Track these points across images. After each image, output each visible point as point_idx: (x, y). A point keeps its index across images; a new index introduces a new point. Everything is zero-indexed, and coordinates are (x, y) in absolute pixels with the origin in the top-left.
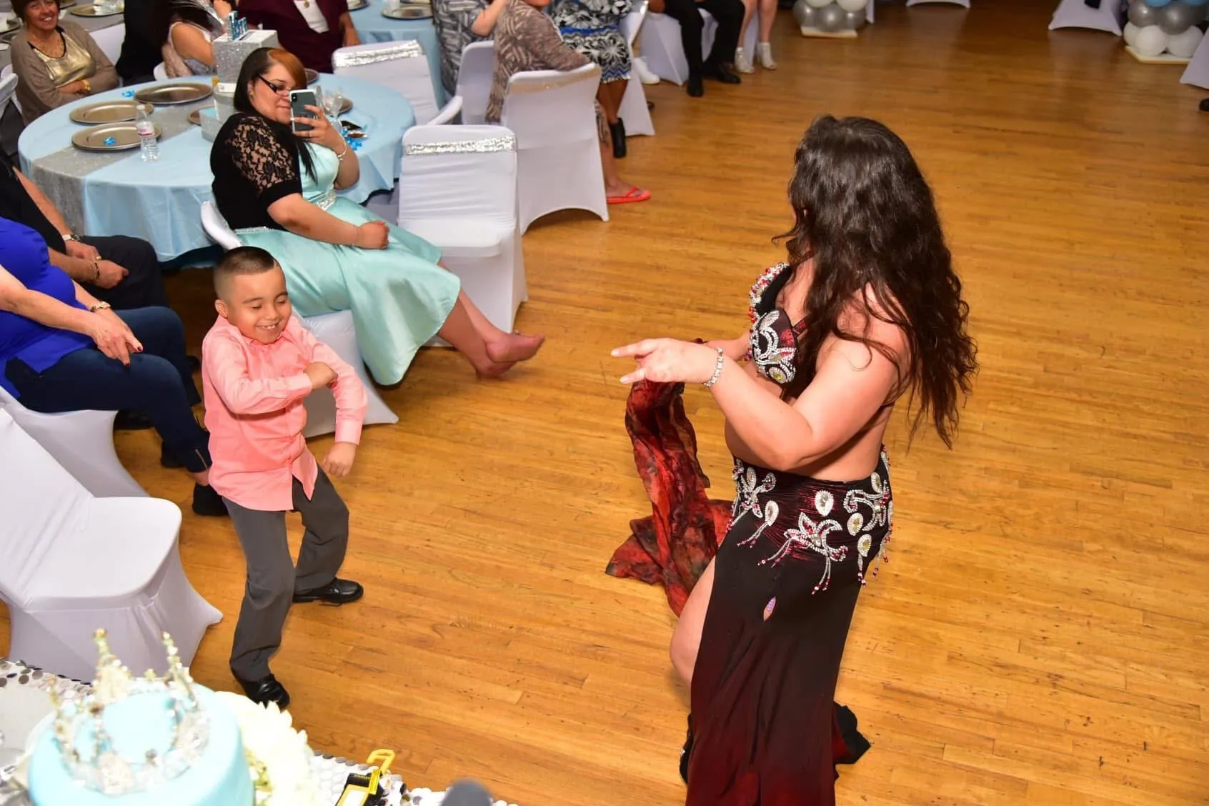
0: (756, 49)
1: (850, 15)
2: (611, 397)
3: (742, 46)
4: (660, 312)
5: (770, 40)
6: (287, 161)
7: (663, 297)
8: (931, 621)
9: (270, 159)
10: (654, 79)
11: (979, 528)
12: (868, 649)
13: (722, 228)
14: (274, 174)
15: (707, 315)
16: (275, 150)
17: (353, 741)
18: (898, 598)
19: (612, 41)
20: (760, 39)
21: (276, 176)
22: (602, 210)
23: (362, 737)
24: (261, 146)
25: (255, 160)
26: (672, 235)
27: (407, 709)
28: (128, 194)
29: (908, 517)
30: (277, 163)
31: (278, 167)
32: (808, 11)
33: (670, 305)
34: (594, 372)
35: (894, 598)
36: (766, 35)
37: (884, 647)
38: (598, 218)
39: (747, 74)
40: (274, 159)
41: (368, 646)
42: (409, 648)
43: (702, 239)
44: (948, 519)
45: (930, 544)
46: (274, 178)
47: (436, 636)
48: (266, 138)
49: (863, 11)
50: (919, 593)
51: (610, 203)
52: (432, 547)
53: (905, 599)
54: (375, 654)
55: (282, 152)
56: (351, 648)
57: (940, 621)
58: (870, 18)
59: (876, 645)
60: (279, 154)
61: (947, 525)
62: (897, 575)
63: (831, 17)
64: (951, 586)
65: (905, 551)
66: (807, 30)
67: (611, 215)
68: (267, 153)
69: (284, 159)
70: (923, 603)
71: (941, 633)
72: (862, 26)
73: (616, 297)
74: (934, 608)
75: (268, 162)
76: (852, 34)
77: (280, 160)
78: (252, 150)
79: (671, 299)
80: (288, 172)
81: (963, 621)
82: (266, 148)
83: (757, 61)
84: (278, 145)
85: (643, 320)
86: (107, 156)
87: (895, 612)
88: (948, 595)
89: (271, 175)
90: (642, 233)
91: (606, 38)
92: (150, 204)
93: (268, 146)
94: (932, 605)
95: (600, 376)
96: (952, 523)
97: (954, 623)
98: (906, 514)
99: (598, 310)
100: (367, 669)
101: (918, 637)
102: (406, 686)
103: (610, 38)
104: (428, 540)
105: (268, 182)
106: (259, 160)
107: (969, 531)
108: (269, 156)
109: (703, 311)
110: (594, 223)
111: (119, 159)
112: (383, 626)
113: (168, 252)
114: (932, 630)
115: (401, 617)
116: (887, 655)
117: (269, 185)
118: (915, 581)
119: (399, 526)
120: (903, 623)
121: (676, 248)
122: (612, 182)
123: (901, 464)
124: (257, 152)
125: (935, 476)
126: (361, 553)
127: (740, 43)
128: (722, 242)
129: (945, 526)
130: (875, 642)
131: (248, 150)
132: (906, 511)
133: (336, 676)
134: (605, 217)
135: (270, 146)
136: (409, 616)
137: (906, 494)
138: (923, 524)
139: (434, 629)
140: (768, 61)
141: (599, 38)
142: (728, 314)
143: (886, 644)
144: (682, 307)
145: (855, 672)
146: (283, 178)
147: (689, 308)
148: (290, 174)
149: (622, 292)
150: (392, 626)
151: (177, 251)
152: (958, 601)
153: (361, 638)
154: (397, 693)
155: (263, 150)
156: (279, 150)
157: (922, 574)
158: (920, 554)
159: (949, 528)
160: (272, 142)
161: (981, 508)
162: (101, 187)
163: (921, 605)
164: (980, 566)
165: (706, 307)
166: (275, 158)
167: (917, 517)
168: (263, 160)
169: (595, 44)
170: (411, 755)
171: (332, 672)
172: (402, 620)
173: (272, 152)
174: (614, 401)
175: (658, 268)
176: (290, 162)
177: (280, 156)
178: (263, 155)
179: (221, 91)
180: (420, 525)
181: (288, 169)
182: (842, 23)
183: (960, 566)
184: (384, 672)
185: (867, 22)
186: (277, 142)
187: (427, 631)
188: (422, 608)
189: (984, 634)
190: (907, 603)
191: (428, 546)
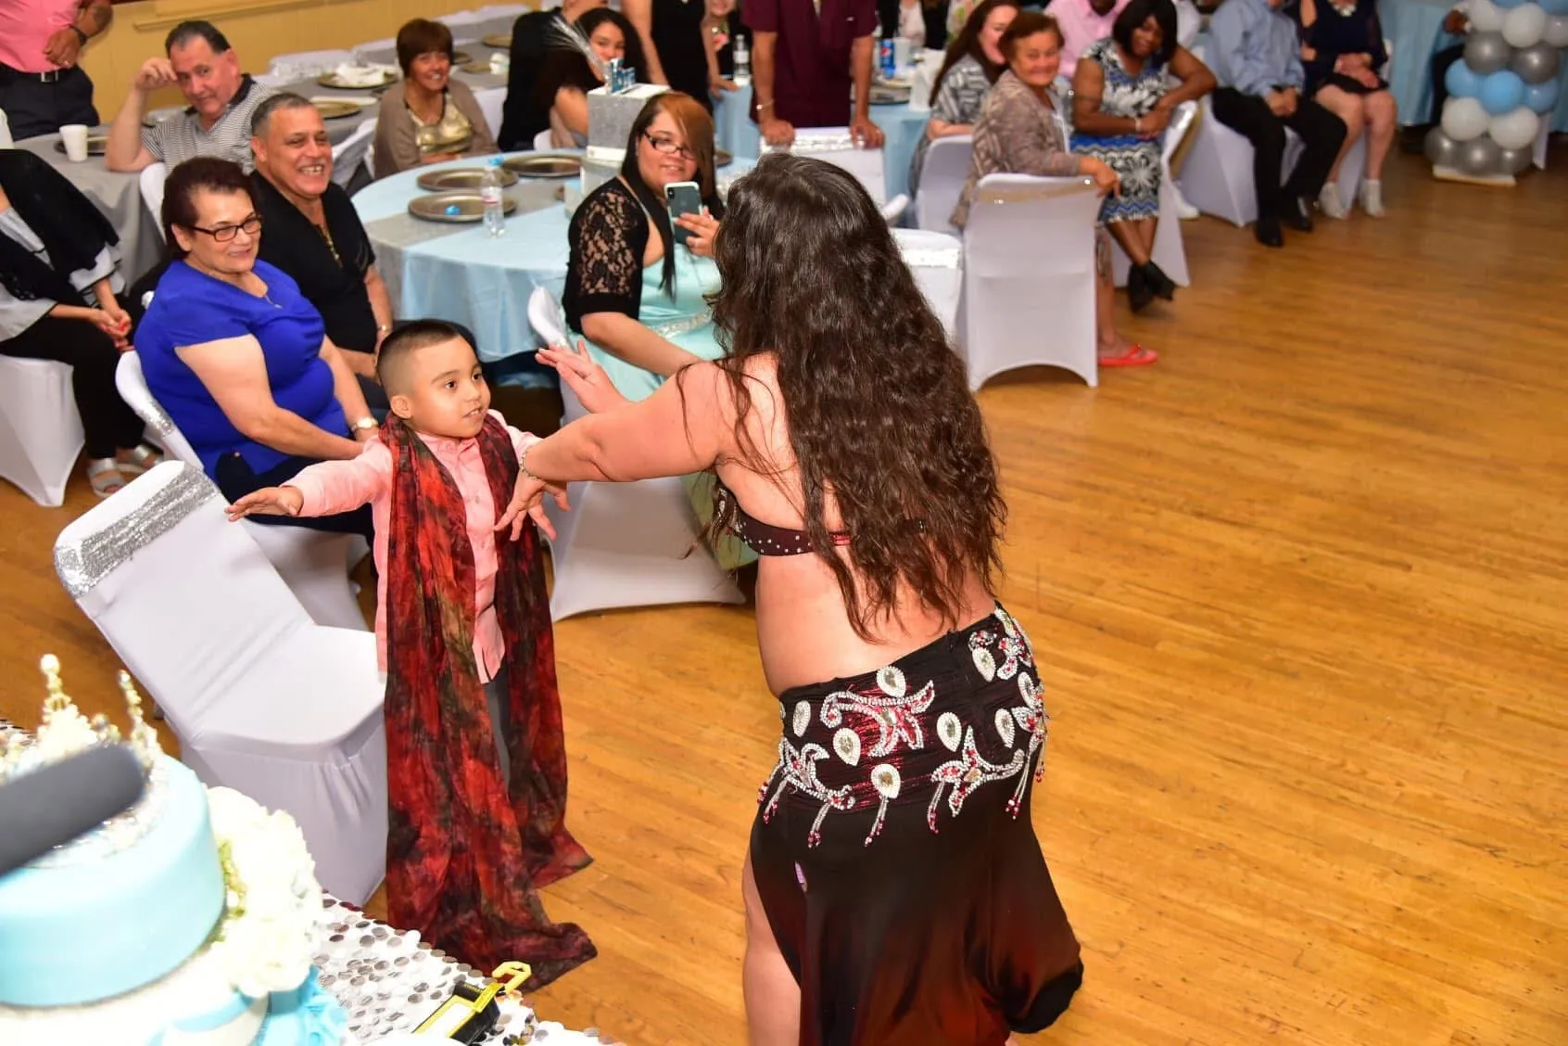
0: (1358, 188)
1: (1509, 155)
2: (1041, 611)
3: (1335, 180)
4: (1137, 510)
5: (1383, 176)
6: (626, 269)
7: (1146, 492)
8: (1438, 982)
9: (605, 258)
10: (1191, 212)
11: (1544, 864)
12: (1329, 1003)
13: (1254, 412)
14: (602, 280)
15: (1205, 522)
16: (616, 248)
17: (573, 996)
18: (1395, 942)
19: (1143, 161)
20: (1366, 174)
21: (604, 283)
22: (1089, 371)
23: (586, 992)
24: (602, 238)
25: (589, 253)
26: (1181, 414)
27: (654, 967)
28: (454, 272)
29: (1438, 831)
30: (611, 267)
31: (611, 273)
32: (1446, 144)
33: (1155, 503)
34: (1024, 575)
35: (1387, 939)
36: (1375, 169)
37: (1355, 1007)
38: (1080, 381)
39: (1338, 220)
40: (610, 261)
41: (628, 878)
42: (681, 890)
43: (1222, 423)
44: (1500, 844)
45: (1463, 873)
46: (600, 284)
47: (720, 880)
48: (612, 230)
49: (1527, 151)
50: (1427, 940)
51: (1102, 366)
52: (746, 767)
53: (1403, 944)
54: (634, 890)
55: (624, 255)
56: (605, 876)
57: (1450, 983)
58: (1540, 161)
59: (1343, 1002)
60: (620, 256)
61: (1494, 852)
62: (1399, 909)
63: (1478, 155)
64: (1480, 937)
65: (1420, 878)
66: (1441, 171)
67: (1101, 381)
68: (605, 248)
69: (624, 265)
70: (1432, 956)
71: (1450, 1002)
72: (1525, 171)
73: (1081, 484)
74: (1446, 964)
75: (601, 261)
76: (1509, 180)
77: (618, 263)
78: (591, 238)
79: (1159, 495)
80: (621, 283)
81: (1489, 990)
82: (607, 243)
83: (1358, 204)
84: (623, 244)
85: (1112, 518)
86: (444, 227)
87: (1384, 959)
88: (1473, 950)
89: (598, 279)
90: (1141, 407)
91: (1137, 155)
92: (478, 287)
93: (609, 241)
94: (1444, 960)
95: (1032, 582)
96: (1505, 850)
97: (1473, 992)
98: (1434, 826)
99: (1053, 498)
100: (619, 908)
101: (1412, 1001)
102: (663, 937)
103: (1143, 156)
104: (744, 757)
105: (592, 286)
106: (593, 253)
107: (1526, 865)
108: (606, 254)
109: (1200, 515)
110: (1077, 388)
111: (457, 231)
112: (655, 856)
113: (494, 350)
114: (1435, 994)
115: (681, 849)
116: (1356, 1017)
117: (592, 291)
118: (1424, 920)
119: (712, 734)
120: (1391, 977)
121: (1182, 430)
122: (1108, 337)
123: (1443, 757)
124: (595, 243)
125: (1493, 781)
126: (651, 760)
127: (1331, 175)
128: (1249, 430)
129: (1491, 852)
130: (1343, 996)
131: (587, 237)
132: (1435, 823)
133: (575, 908)
134: (1092, 380)
135: (613, 241)
136: (690, 849)
137: (1443, 798)
138: (1457, 845)
139: (720, 871)
140: (1374, 205)
141: (1127, 154)
142: (1233, 523)
143: (1358, 1002)
144: (1170, 507)
145: (1301, 1033)
146: (611, 289)
147: (1180, 510)
148: (623, 287)
149: (1092, 479)
150: (668, 858)
151: (504, 351)
152: (1487, 961)
153: (622, 866)
154: (646, 944)
155: (602, 244)
156: (622, 250)
157: (1441, 914)
158: (1442, 885)
159: (1495, 856)
160: (617, 237)
161: (1553, 836)
162: (425, 262)
163: (1427, 956)
164: (1534, 918)
165: (1205, 511)
166: (613, 259)
167: (1451, 834)
168: (598, 256)
169: (1120, 164)
170: (642, 1028)
171: (572, 902)
172: (681, 852)
173: (611, 249)
174: (1044, 616)
175: (1150, 454)
176: (629, 272)
177: (620, 260)
178: (599, 250)
179: (589, 156)
180: (738, 737)
181: (623, 279)
182: (1495, 164)
183: (1502, 911)
184: (639, 914)
185: (1533, 167)
186: (623, 239)
187: (709, 872)
188: (712, 842)
189: (1517, 1015)
190: (1406, 950)
191: (741, 764)
